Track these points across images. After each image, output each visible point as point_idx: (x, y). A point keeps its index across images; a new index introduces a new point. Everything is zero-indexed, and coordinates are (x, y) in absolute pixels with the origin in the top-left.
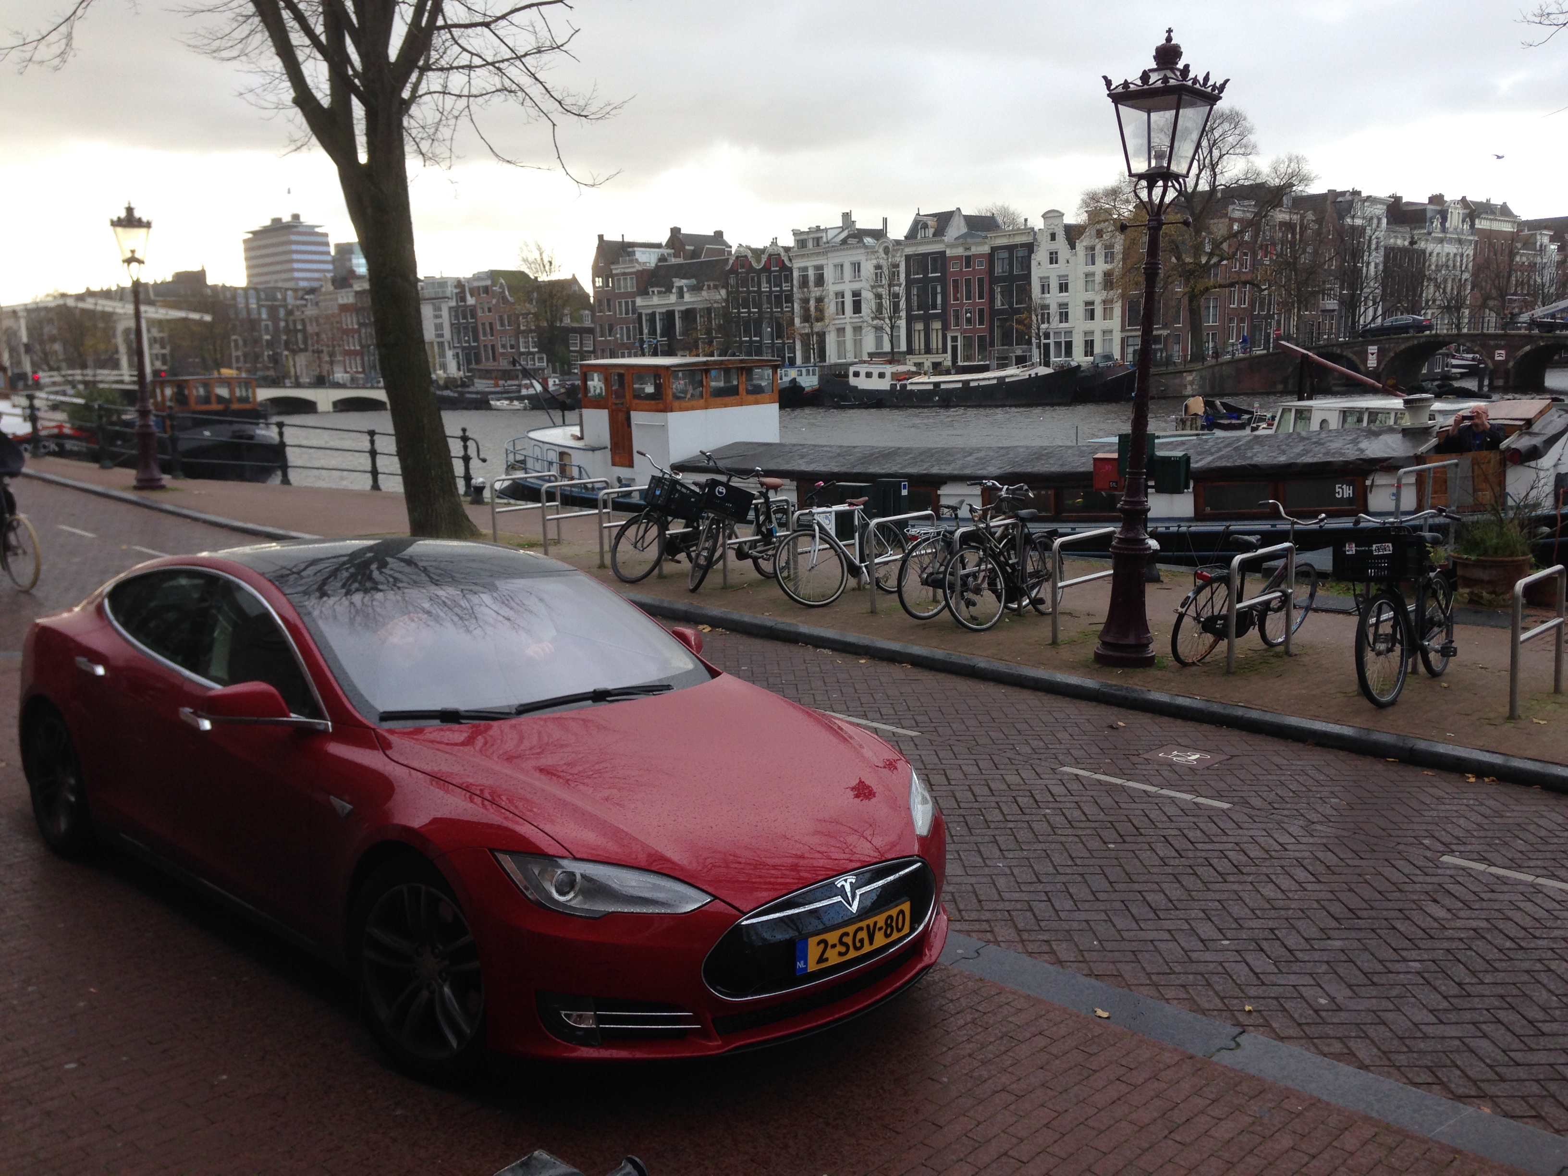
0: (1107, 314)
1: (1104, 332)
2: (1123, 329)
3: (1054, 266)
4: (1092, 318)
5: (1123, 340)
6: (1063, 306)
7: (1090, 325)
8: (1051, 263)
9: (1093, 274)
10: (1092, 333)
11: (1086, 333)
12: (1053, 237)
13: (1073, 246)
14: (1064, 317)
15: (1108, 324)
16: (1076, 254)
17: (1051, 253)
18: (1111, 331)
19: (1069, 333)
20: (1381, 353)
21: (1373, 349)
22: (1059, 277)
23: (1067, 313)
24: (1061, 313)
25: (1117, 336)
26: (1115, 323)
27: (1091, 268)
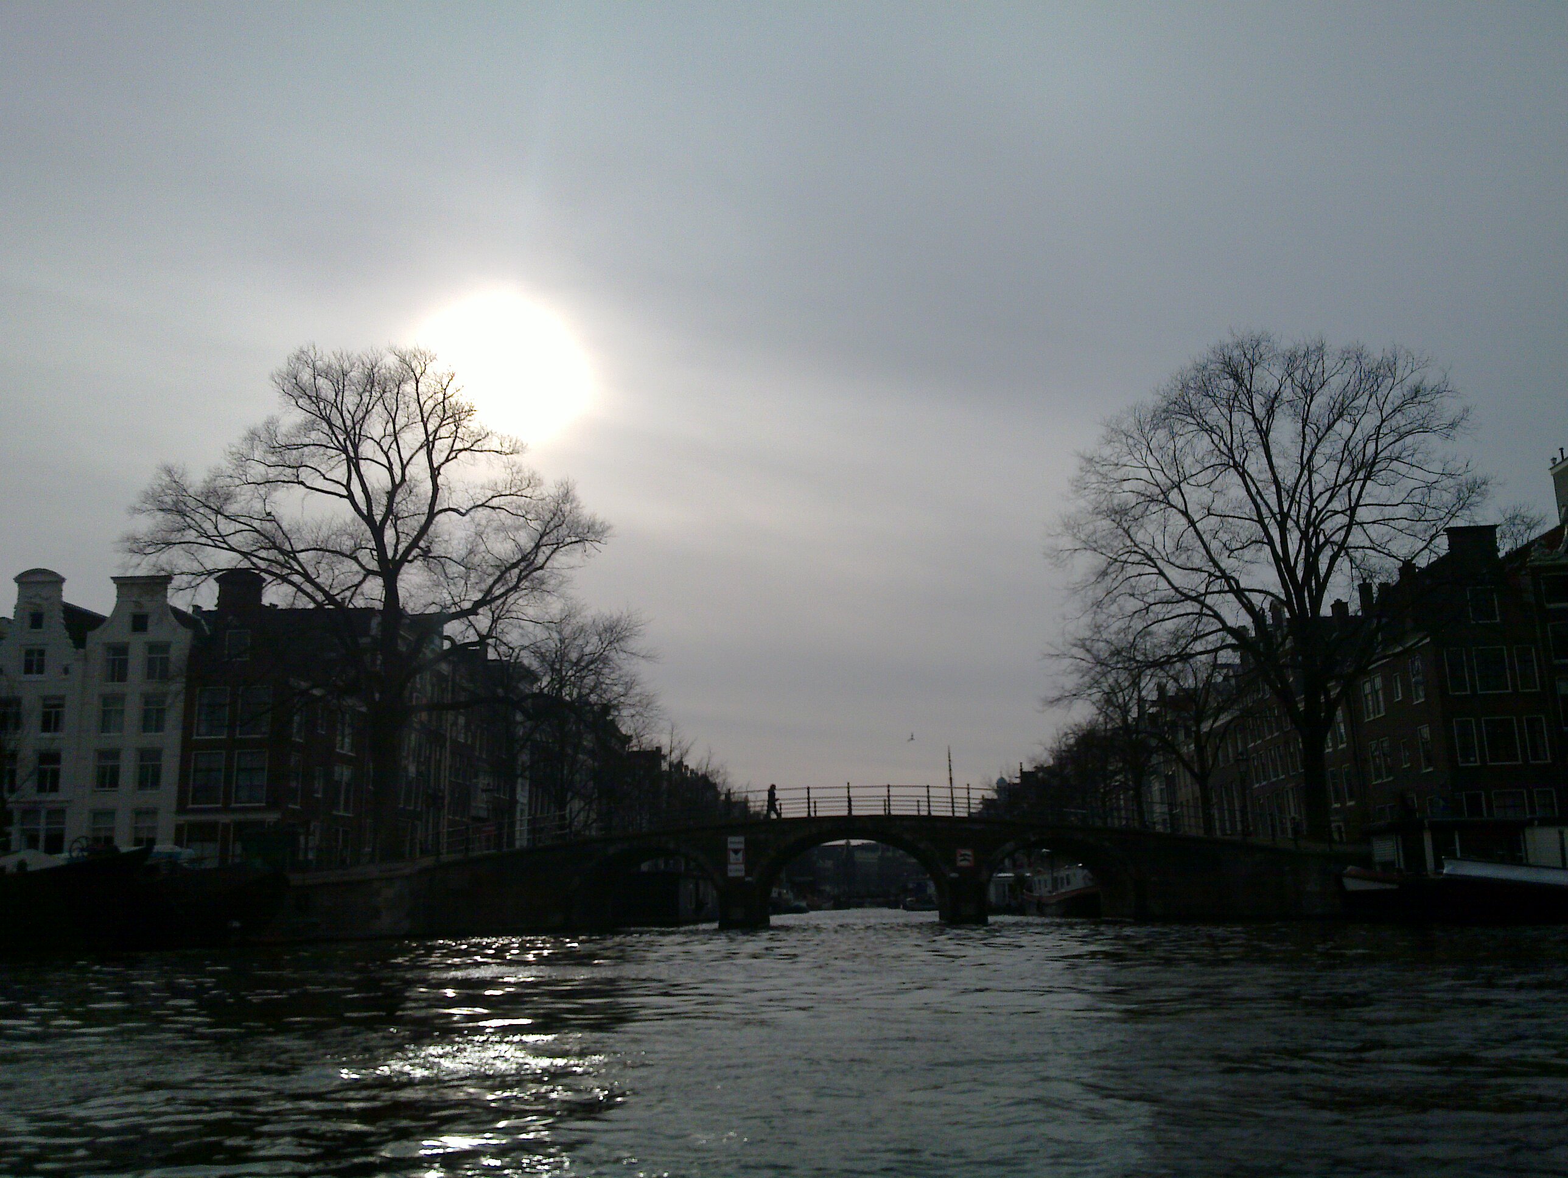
0: (149, 777)
1: (139, 813)
2: (181, 809)
3: (35, 677)
4: (114, 784)
5: (179, 828)
6: (50, 758)
7: (108, 799)
8: (28, 669)
9: (121, 698)
10: (111, 814)
11: (97, 815)
12: (37, 620)
13: (80, 642)
14: (48, 780)
15: (148, 798)
16: (86, 659)
17: (29, 653)
18: (152, 812)
19: (58, 814)
20: (752, 851)
21: (736, 842)
22: (45, 698)
23: (56, 774)
24: (42, 774)
25: (166, 823)
26: (165, 795)
27: (115, 687)
